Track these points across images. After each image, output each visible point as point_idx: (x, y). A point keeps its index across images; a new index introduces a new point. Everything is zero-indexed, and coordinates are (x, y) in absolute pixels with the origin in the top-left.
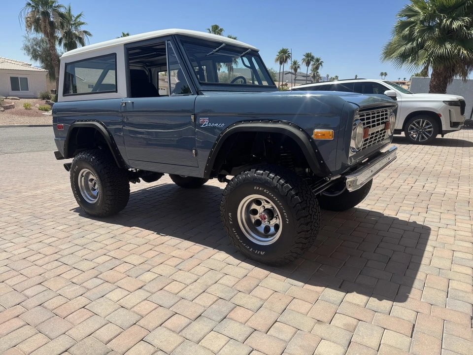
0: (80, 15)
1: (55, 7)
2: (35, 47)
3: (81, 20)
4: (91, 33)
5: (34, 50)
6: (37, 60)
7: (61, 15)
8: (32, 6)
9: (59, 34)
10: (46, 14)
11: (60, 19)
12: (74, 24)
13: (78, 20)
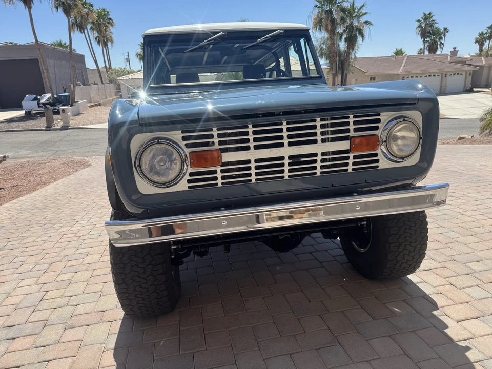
0: (363, 5)
1: (339, 3)
2: (322, 45)
3: (363, 11)
4: (372, 22)
5: (321, 49)
6: (322, 57)
7: (343, 10)
8: (318, 7)
9: (340, 30)
10: (329, 12)
11: (342, 14)
12: (355, 17)
13: (361, 11)
